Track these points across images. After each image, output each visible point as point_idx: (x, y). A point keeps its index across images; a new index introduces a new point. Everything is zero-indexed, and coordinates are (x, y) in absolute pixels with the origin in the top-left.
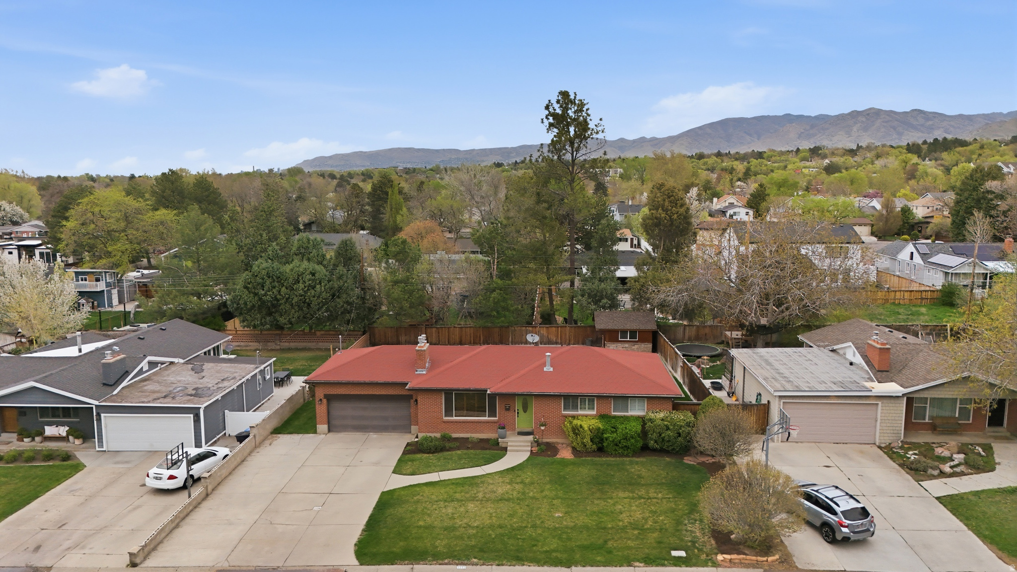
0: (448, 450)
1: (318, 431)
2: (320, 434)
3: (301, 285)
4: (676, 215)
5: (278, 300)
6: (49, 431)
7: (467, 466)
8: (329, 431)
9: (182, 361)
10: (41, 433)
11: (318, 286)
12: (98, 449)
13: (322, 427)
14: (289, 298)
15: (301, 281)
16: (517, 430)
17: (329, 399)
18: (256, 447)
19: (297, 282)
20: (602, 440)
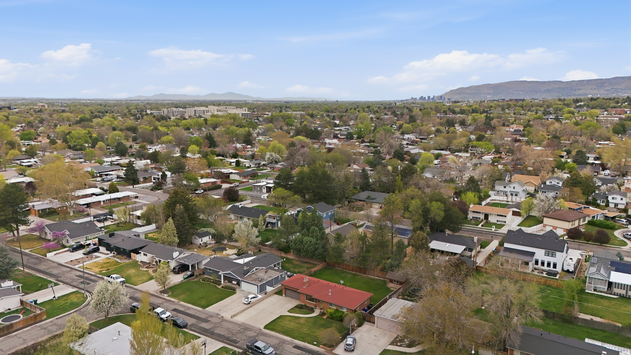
0: (303, 309)
2: (283, 297)
3: (306, 246)
6: (234, 282)
7: (301, 314)
9: (265, 268)
10: (232, 282)
12: (240, 289)
13: (284, 295)
16: (320, 308)
17: (286, 289)
18: (268, 297)
19: (306, 244)
20: (332, 316)
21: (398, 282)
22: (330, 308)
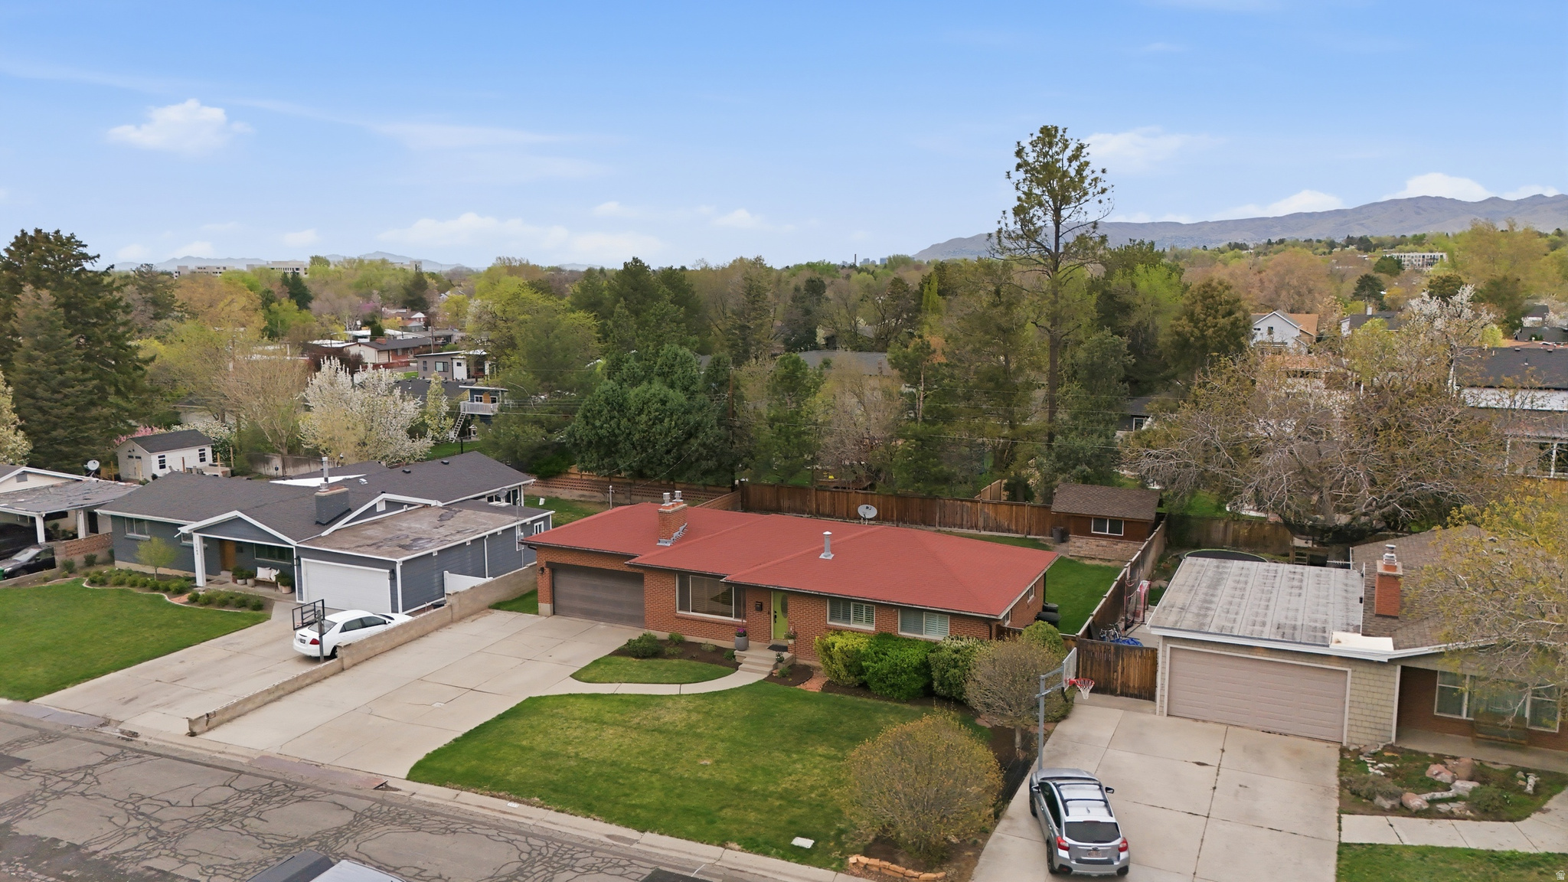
0: (665, 658)
1: (540, 610)
2: (542, 615)
3: (644, 417)
4: (1211, 330)
5: (616, 436)
6: (263, 573)
7: (665, 681)
8: (554, 613)
9: (440, 504)
10: (253, 575)
11: (667, 420)
12: (298, 601)
13: (545, 607)
14: (630, 433)
15: (646, 412)
16: (773, 642)
17: (555, 569)
18: (452, 621)
19: (641, 412)
20: (862, 671)
21: (1116, 525)
22: (839, 632)
